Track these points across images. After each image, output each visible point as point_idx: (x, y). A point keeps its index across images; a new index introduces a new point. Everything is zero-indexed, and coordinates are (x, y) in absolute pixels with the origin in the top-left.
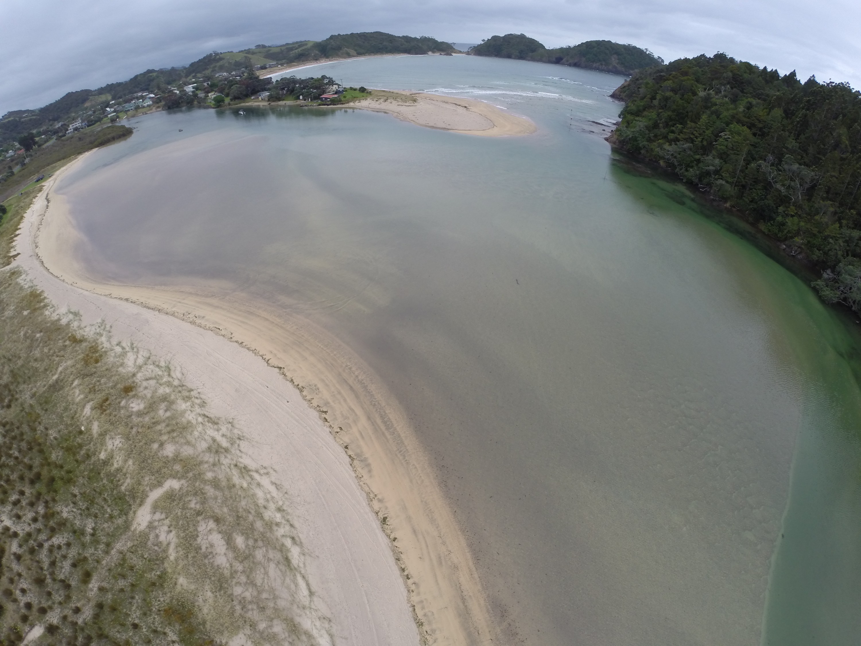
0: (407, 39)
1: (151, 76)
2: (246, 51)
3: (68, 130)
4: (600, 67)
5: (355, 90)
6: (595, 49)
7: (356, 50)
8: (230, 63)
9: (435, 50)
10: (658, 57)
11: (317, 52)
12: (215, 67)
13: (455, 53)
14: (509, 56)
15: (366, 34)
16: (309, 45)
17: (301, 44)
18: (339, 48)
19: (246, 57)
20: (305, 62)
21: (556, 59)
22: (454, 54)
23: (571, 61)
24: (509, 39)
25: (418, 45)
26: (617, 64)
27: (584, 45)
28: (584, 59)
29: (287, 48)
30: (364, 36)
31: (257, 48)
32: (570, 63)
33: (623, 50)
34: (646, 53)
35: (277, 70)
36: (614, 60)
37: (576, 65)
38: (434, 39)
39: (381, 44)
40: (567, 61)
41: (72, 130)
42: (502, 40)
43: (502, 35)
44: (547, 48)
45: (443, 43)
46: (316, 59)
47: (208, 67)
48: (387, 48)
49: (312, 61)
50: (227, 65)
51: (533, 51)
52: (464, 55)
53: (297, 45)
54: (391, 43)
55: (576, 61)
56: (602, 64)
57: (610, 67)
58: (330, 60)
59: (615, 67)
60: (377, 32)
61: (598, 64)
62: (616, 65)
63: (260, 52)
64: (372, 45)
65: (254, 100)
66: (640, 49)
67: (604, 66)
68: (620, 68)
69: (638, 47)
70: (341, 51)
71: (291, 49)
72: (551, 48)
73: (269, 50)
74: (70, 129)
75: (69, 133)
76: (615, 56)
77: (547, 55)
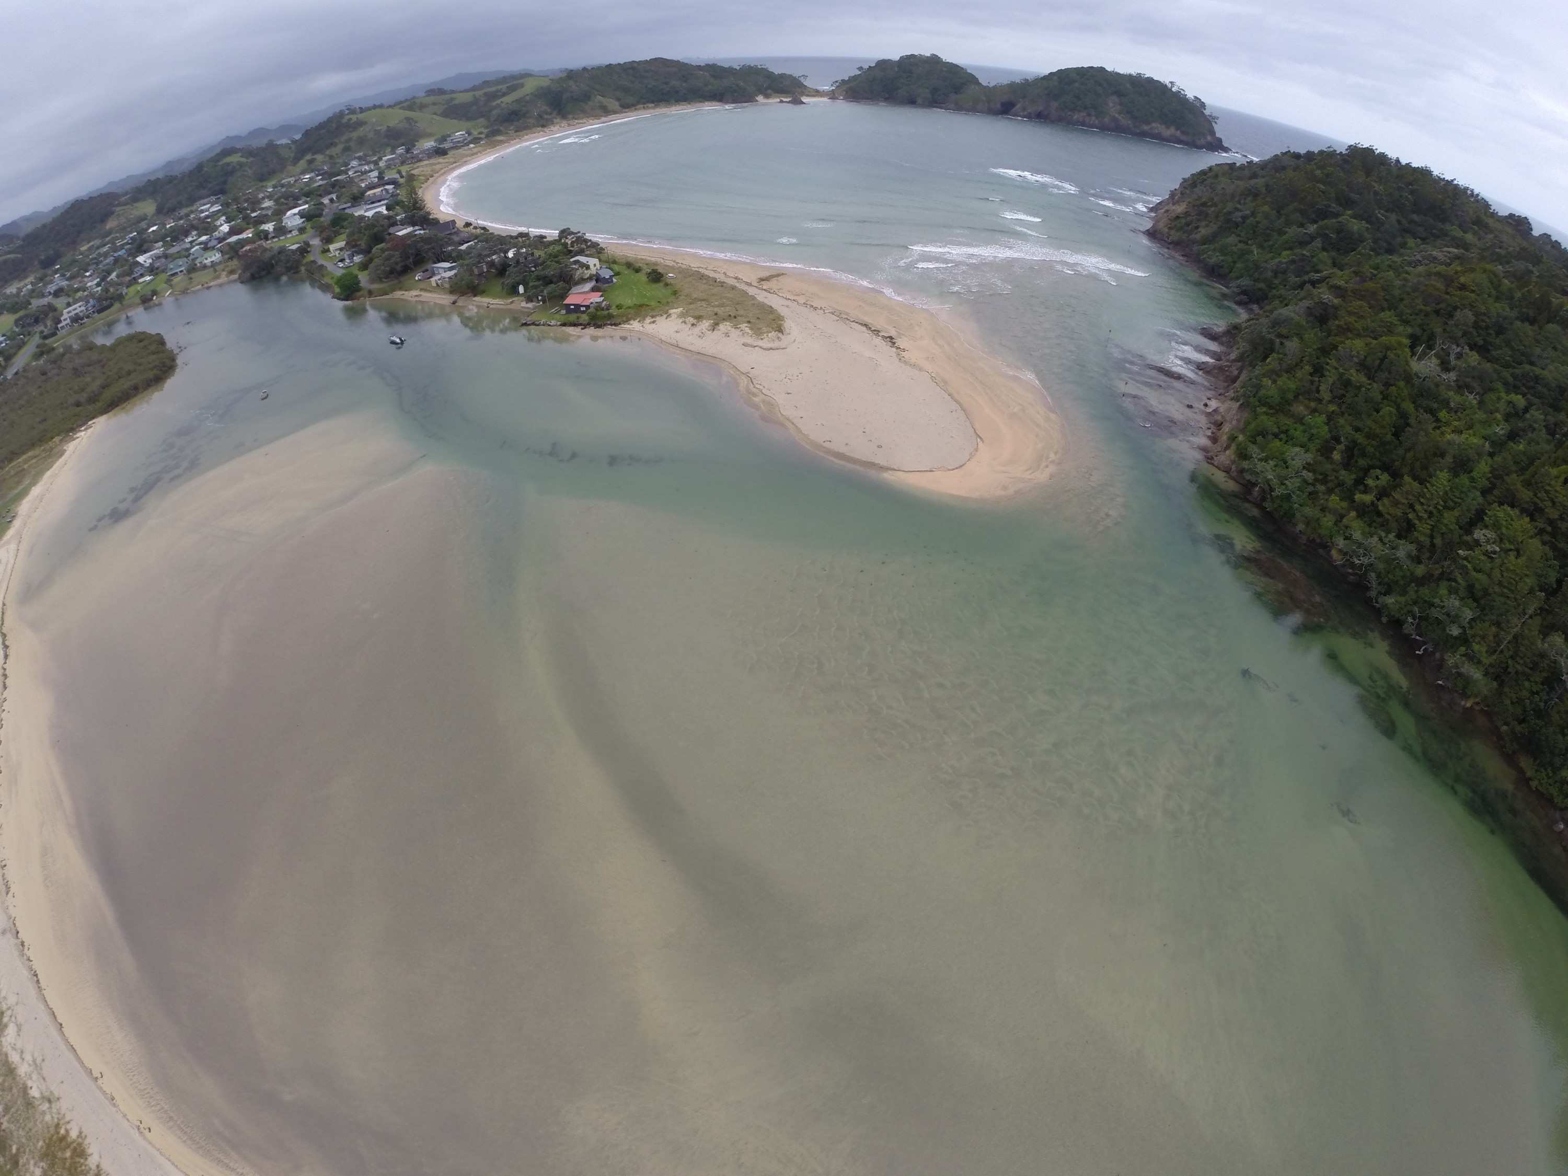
0: (715, 71)
1: (228, 164)
2: (407, 103)
3: (60, 321)
4: (1087, 120)
5: (638, 270)
6: (1077, 85)
7: (618, 99)
8: (377, 132)
9: (769, 91)
10: (1195, 97)
11: (545, 107)
12: (349, 140)
13: (808, 95)
14: (911, 102)
15: (635, 65)
16: (530, 87)
17: (513, 81)
18: (586, 97)
19: (408, 119)
20: (521, 133)
21: (1003, 104)
22: (805, 99)
23: (1031, 109)
24: (910, 64)
25: (737, 85)
26: (1119, 113)
27: (1055, 78)
28: (1054, 105)
29: (485, 94)
30: (632, 69)
31: (428, 96)
32: (1030, 114)
33: (1128, 86)
34: (1171, 90)
35: (467, 156)
36: (1112, 106)
37: (1041, 117)
38: (766, 70)
39: (667, 83)
40: (1024, 109)
41: (68, 321)
42: (896, 69)
43: (896, 57)
44: (984, 83)
45: (783, 76)
46: (543, 123)
47: (336, 140)
48: (677, 92)
49: (534, 130)
50: (371, 135)
51: (957, 89)
52: (825, 99)
53: (503, 87)
54: (685, 81)
55: (1040, 108)
56: (1089, 115)
57: (1106, 120)
58: (569, 125)
59: (1115, 120)
60: (656, 60)
61: (1082, 114)
62: (1117, 116)
63: (434, 104)
64: (649, 86)
65: (422, 285)
66: (1160, 82)
67: (1094, 118)
68: (1124, 121)
69: (1155, 79)
70: (590, 103)
71: (494, 96)
72: (992, 85)
73: (452, 99)
74: (65, 320)
75: (62, 328)
76: (1114, 98)
77: (984, 99)
